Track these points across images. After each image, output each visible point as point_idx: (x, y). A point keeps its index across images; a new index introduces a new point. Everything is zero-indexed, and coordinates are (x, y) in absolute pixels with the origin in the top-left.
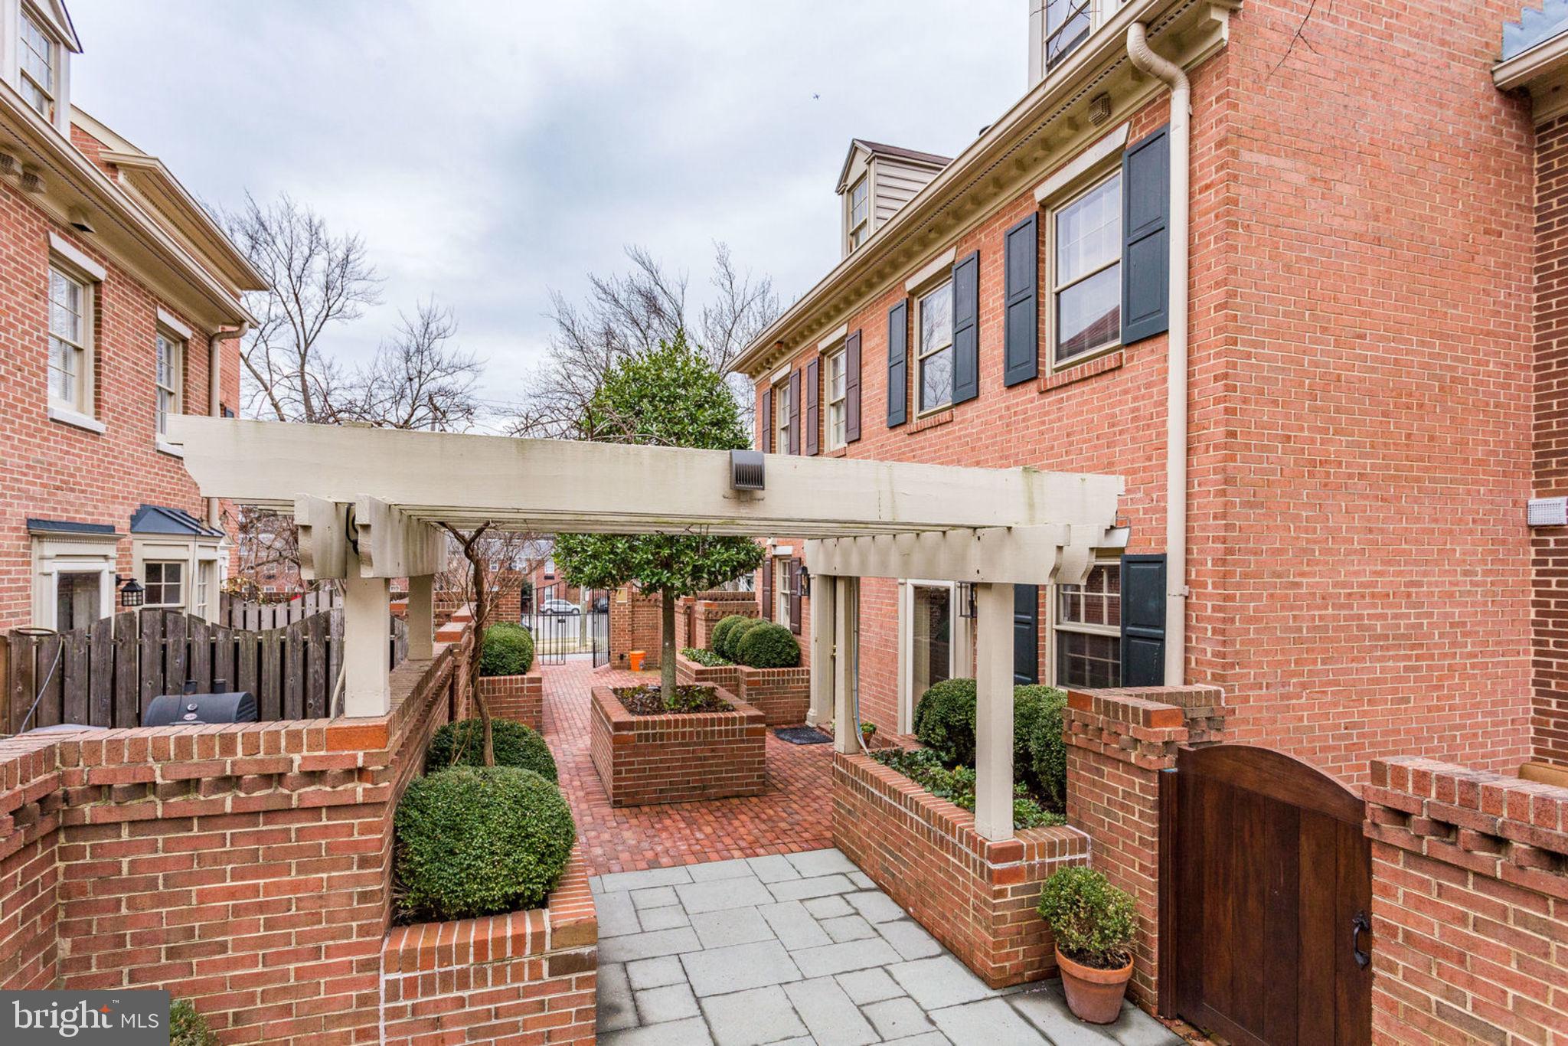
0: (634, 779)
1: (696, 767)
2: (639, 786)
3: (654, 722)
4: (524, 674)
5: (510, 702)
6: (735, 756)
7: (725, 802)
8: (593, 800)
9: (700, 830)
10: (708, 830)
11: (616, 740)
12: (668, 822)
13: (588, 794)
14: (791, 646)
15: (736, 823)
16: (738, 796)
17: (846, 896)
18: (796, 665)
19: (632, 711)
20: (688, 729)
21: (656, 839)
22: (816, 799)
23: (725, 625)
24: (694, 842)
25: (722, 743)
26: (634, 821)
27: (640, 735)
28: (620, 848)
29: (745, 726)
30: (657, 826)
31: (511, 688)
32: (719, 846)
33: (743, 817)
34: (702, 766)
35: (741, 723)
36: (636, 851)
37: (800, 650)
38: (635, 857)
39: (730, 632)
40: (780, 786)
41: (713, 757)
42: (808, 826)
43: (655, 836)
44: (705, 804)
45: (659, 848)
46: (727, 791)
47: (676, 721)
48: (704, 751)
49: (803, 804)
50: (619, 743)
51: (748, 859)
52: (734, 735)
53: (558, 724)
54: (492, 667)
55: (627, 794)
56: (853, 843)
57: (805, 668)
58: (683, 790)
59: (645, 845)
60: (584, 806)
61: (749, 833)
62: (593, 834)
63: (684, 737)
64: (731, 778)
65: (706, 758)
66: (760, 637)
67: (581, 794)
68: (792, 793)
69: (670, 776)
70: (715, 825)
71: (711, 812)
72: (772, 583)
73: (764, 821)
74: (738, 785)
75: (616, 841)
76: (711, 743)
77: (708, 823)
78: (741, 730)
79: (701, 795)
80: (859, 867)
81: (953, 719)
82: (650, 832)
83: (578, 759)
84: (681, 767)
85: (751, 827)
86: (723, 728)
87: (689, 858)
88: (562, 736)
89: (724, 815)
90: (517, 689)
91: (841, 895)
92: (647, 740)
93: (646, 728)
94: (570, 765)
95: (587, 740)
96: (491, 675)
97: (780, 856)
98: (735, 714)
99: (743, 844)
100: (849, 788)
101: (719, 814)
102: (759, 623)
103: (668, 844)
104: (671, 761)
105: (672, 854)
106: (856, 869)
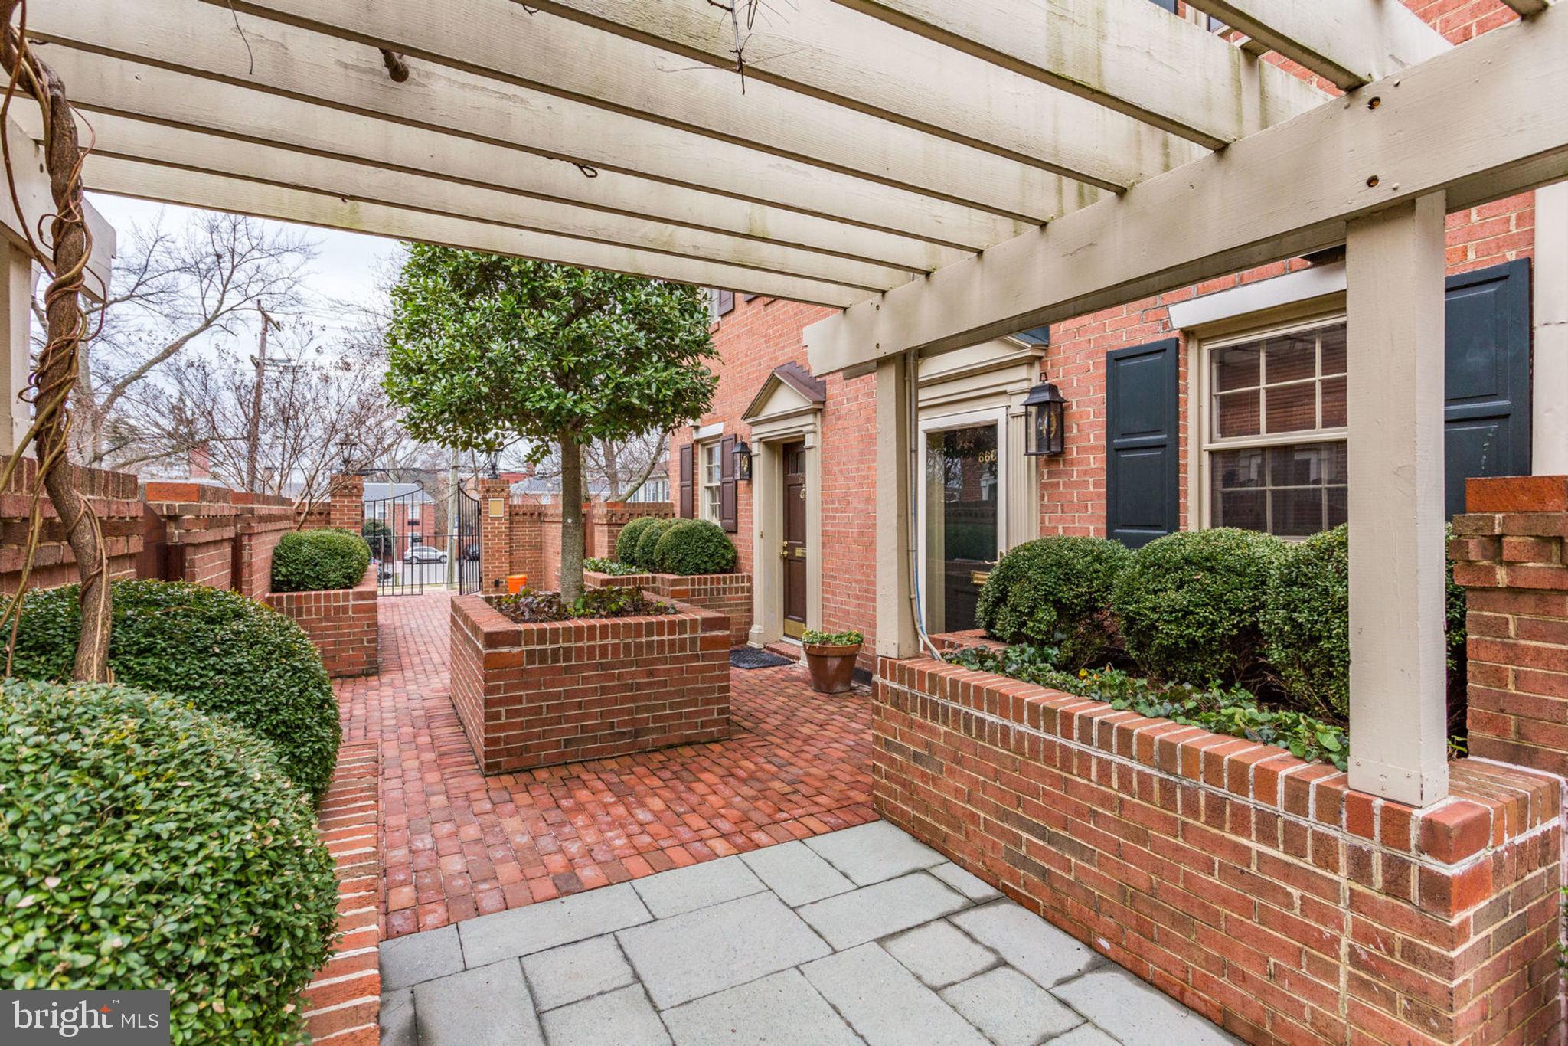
0: (520, 725)
1: (624, 700)
2: (528, 737)
3: (555, 631)
4: (351, 588)
5: (326, 628)
6: (685, 681)
7: (670, 753)
8: (450, 766)
9: (642, 805)
10: (657, 804)
11: (488, 662)
12: (583, 795)
13: (441, 755)
14: (725, 547)
15: (700, 788)
16: (689, 743)
17: (958, 920)
18: (732, 571)
19: (515, 620)
20: (610, 641)
21: (567, 829)
22: (808, 740)
23: (635, 528)
24: (635, 829)
25: (664, 661)
26: (523, 798)
27: (531, 653)
28: (499, 854)
29: (700, 634)
30: (564, 803)
31: (327, 609)
32: (685, 834)
33: (706, 776)
34: (633, 699)
35: (694, 630)
36: (529, 858)
37: (736, 552)
38: (529, 872)
39: (641, 537)
40: (746, 724)
41: (651, 685)
42: (818, 784)
43: (563, 823)
44: (639, 759)
45: (574, 848)
46: (673, 736)
47: (592, 628)
48: (635, 675)
49: (793, 749)
50: (494, 668)
51: (741, 856)
52: (682, 649)
53: (405, 660)
54: (298, 578)
55: (509, 752)
56: (927, 810)
57: (745, 574)
58: (604, 738)
59: (547, 843)
60: (433, 777)
61: (728, 805)
62: (447, 828)
63: (604, 655)
64: (680, 716)
65: (640, 687)
66: (685, 536)
67: (430, 756)
68: (768, 733)
69: (583, 717)
70: (667, 794)
71: (653, 773)
72: (693, 474)
73: (743, 781)
74: (690, 726)
75: (490, 840)
76: (646, 663)
77: (654, 792)
78: (693, 641)
79: (633, 745)
80: (944, 852)
81: (1066, 594)
82: (554, 816)
83: (428, 704)
84: (600, 703)
85: (727, 792)
86: (665, 638)
87: (636, 864)
88: (409, 674)
89: (677, 776)
90: (337, 609)
91: (945, 917)
92: (543, 661)
93: (542, 641)
94: (415, 713)
95: (446, 677)
96: (297, 589)
97: (796, 843)
98: (681, 617)
99: (726, 826)
100: (916, 716)
101: (668, 775)
102: (678, 523)
103: (590, 837)
104: (585, 692)
105: (600, 857)
106: (941, 859)
